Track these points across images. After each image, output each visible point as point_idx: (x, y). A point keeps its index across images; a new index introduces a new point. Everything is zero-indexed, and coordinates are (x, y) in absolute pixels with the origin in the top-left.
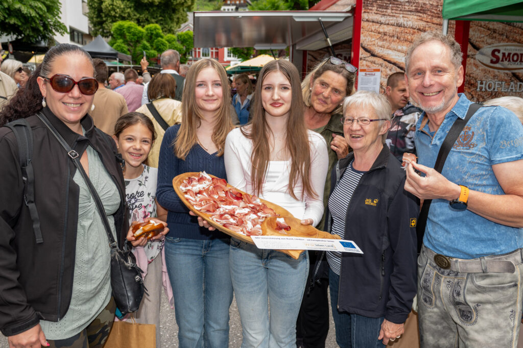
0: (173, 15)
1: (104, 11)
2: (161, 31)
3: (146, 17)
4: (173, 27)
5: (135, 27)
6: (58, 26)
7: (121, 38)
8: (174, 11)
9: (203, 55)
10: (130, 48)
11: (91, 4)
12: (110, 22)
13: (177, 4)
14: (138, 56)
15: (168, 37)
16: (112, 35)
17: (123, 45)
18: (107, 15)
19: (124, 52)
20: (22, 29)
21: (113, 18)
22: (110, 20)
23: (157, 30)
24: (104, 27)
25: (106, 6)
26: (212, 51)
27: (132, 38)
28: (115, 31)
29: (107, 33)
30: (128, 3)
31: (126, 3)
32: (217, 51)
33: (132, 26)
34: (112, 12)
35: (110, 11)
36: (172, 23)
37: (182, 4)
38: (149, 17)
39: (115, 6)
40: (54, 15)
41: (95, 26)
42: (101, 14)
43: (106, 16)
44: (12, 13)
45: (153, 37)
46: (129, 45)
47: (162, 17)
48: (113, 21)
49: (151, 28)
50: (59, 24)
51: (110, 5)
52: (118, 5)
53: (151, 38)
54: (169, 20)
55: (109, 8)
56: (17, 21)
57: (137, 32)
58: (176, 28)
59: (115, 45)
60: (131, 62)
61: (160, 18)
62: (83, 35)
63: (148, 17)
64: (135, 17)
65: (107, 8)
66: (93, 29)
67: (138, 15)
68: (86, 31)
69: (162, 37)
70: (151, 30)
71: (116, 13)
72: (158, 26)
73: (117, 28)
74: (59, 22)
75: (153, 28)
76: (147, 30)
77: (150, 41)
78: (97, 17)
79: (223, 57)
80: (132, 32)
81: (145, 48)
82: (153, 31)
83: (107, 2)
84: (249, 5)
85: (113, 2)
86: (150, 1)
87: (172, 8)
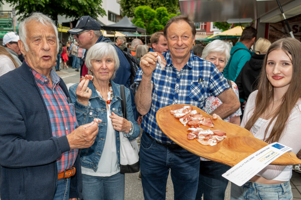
2: (166, 12)
3: (158, 2)
4: (175, 8)
5: (150, 10)
6: (100, 11)
7: (140, 17)
10: (146, 24)
12: (134, 7)
14: (151, 29)
15: (172, 16)
16: (135, 15)
17: (141, 22)
19: (142, 27)
20: (78, 13)
21: (136, 4)
22: (134, 5)
23: (164, 12)
24: (130, 10)
26: (202, 24)
27: (147, 17)
28: (137, 13)
29: (132, 14)
32: (205, 24)
33: (148, 9)
36: (175, 6)
38: (160, 2)
40: (98, 4)
41: (124, 10)
42: (129, 2)
43: (131, 3)
44: (73, 3)
45: (162, 16)
46: (145, 22)
47: (168, 2)
48: (136, 6)
49: (160, 10)
50: (100, 9)
53: (160, 16)
54: (172, 4)
56: (76, 8)
57: (151, 13)
58: (177, 9)
59: (136, 22)
60: (146, 33)
61: (167, 3)
62: (116, 16)
63: (158, 3)
66: (123, 12)
67: (152, 1)
68: (118, 13)
69: (167, 16)
70: (160, 11)
72: (165, 8)
73: (138, 11)
74: (101, 8)
75: (162, 10)
76: (158, 11)
77: (159, 19)
78: (126, 4)
79: (210, 29)
80: (148, 13)
81: (156, 23)
82: (161, 11)
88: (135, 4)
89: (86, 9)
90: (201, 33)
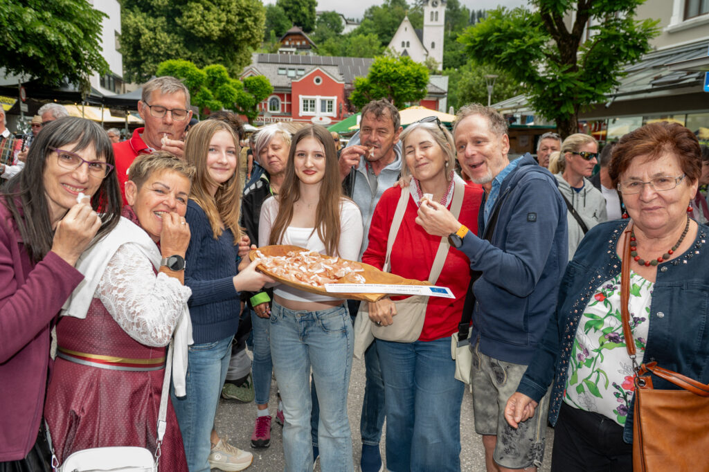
0: (236, 54)
1: (143, 47)
2: (226, 74)
3: (200, 55)
4: (236, 70)
5: (192, 68)
8: (237, 49)
9: (271, 109)
11: (124, 37)
12: (151, 63)
13: (241, 40)
21: (156, 57)
22: (150, 59)
23: (222, 74)
24: (143, 69)
25: (146, 40)
26: (283, 102)
30: (176, 37)
31: (173, 37)
32: (289, 103)
33: (188, 66)
34: (154, 48)
35: (151, 47)
36: (234, 64)
37: (249, 40)
38: (204, 56)
39: (159, 40)
42: (139, 51)
43: (145, 54)
45: (216, 82)
47: (221, 56)
48: (156, 62)
49: (213, 69)
51: (151, 39)
52: (163, 39)
53: (212, 83)
54: (229, 59)
55: (151, 43)
56: (39, 52)
57: (195, 74)
61: (219, 58)
62: (115, 79)
63: (202, 57)
64: (185, 56)
65: (148, 42)
67: (190, 54)
68: (120, 74)
69: (228, 83)
70: (213, 73)
71: (159, 49)
72: (223, 68)
73: (166, 69)
75: (217, 69)
76: (208, 72)
77: (212, 88)
78: (132, 56)
79: (298, 111)
80: (189, 74)
81: (205, 97)
82: (216, 74)
83: (148, 35)
84: (313, 48)
85: (155, 34)
86: (207, 34)
87: (234, 45)
88: (154, 58)
89: (65, 53)
90: (284, 118)
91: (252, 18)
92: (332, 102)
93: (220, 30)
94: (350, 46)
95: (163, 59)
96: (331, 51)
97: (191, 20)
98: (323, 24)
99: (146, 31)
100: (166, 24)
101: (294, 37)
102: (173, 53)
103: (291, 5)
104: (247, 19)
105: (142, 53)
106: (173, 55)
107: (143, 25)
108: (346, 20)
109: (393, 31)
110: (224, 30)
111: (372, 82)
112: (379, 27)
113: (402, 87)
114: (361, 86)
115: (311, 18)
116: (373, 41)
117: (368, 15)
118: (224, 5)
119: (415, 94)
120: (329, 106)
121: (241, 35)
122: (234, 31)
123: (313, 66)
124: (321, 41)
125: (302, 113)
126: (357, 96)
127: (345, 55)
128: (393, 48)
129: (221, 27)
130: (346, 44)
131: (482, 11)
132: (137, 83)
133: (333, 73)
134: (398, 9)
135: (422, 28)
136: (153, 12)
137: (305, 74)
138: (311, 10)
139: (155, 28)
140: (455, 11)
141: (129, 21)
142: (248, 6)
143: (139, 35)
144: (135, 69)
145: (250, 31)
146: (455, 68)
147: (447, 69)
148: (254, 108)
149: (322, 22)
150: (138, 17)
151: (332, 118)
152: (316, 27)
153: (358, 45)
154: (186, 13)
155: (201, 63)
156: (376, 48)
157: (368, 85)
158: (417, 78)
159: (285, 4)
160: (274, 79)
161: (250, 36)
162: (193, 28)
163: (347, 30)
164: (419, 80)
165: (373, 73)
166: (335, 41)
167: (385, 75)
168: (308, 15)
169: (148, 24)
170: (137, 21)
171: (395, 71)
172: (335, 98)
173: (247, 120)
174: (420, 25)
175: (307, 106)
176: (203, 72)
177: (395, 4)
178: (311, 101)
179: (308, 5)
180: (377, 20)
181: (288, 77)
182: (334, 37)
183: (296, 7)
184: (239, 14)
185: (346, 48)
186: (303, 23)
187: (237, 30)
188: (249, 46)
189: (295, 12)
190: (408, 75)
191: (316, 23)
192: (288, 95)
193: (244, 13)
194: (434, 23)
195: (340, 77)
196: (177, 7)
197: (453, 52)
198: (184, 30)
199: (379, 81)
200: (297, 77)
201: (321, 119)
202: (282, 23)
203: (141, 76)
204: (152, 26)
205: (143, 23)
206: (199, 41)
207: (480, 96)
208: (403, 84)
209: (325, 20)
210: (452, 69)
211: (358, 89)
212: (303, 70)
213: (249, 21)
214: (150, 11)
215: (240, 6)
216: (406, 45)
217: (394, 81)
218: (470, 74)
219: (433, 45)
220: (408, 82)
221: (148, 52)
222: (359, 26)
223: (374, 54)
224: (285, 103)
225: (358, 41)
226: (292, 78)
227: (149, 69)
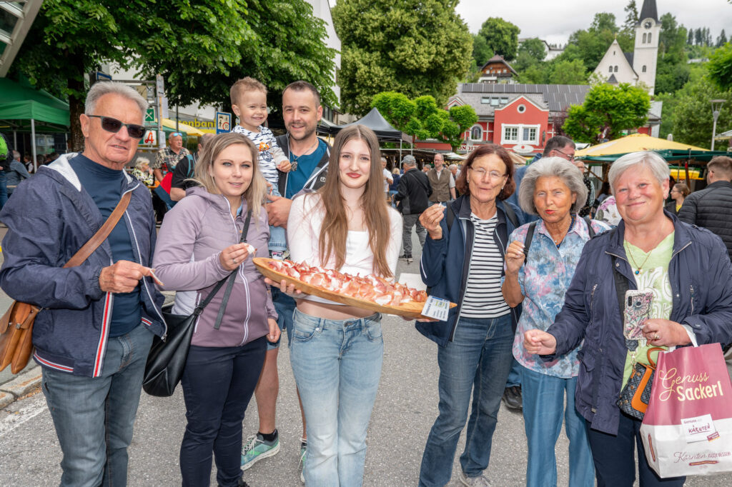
0: (442, 85)
1: (358, 81)
2: (435, 105)
4: (443, 100)
5: (405, 100)
8: (443, 80)
9: (472, 138)
11: (342, 72)
12: (365, 95)
13: (448, 71)
18: (362, 86)
21: (369, 89)
22: (364, 92)
23: (431, 104)
24: (356, 101)
25: (362, 73)
26: (485, 131)
30: (388, 70)
31: (386, 70)
32: (491, 131)
33: (399, 98)
34: (368, 81)
37: (455, 71)
38: (413, 88)
39: (373, 73)
42: (354, 84)
43: (359, 88)
45: (426, 112)
47: (429, 88)
48: (368, 94)
49: (422, 100)
51: (366, 73)
52: (376, 72)
53: (422, 113)
54: (436, 90)
55: (365, 77)
57: (406, 105)
61: (427, 89)
63: (411, 88)
64: (396, 88)
65: (363, 76)
67: (400, 86)
69: (436, 113)
70: (423, 103)
71: (373, 82)
72: (433, 99)
73: (379, 101)
75: (426, 100)
76: (418, 102)
77: (421, 117)
78: (348, 89)
79: (500, 139)
80: (400, 105)
82: (425, 104)
83: (363, 69)
84: (514, 76)
85: (370, 68)
86: (417, 66)
87: (441, 76)
88: (368, 91)
91: (461, 49)
92: (534, 131)
93: (429, 62)
94: (554, 73)
95: (376, 91)
96: (533, 79)
97: (403, 53)
98: (525, 52)
99: (362, 65)
100: (380, 58)
101: (495, 66)
102: (385, 85)
103: (493, 34)
104: (455, 51)
105: (357, 86)
106: (384, 87)
107: (360, 60)
108: (549, 46)
109: (600, 55)
110: (433, 62)
111: (588, 110)
112: (584, 52)
113: (621, 114)
114: (576, 114)
115: (512, 46)
116: (578, 66)
117: (572, 40)
118: (434, 37)
119: (635, 121)
120: (531, 134)
121: (449, 66)
122: (442, 63)
123: (518, 95)
124: (523, 69)
125: (503, 141)
126: (571, 124)
127: (548, 82)
128: (599, 73)
129: (431, 60)
130: (548, 71)
131: (702, 30)
132: (350, 114)
133: (537, 101)
134: (606, 32)
135: (633, 52)
136: (369, 47)
137: (509, 103)
138: (513, 38)
139: (370, 62)
140: (670, 31)
141: (347, 57)
142: (457, 38)
143: (355, 69)
144: (350, 100)
145: (458, 62)
146: (669, 92)
147: (661, 93)
148: (458, 136)
149: (525, 50)
150: (355, 53)
151: (535, 146)
152: (517, 55)
153: (562, 72)
154: (399, 47)
155: (411, 94)
156: (582, 74)
157: (583, 113)
158: (637, 105)
159: (487, 34)
160: (478, 108)
161: (457, 66)
162: (405, 61)
163: (549, 57)
164: (640, 107)
165: (589, 100)
166: (537, 69)
167: (603, 102)
168: (510, 44)
169: (364, 59)
170: (354, 56)
171: (614, 98)
172: (538, 126)
173: (452, 148)
174: (630, 48)
175: (509, 134)
176: (413, 102)
177: (603, 27)
178: (513, 130)
179: (511, 33)
180: (583, 45)
181: (491, 106)
182: (536, 64)
183: (498, 36)
184: (447, 46)
185: (549, 76)
186: (505, 51)
187: (445, 62)
188: (454, 76)
189: (497, 40)
190: (628, 102)
191: (517, 51)
192: (490, 123)
193: (453, 45)
194: (647, 45)
195: (544, 105)
196: (391, 41)
197: (667, 76)
198: (396, 62)
199: (596, 108)
200: (500, 106)
201: (523, 147)
202: (484, 52)
203: (354, 107)
204: (367, 60)
205: (360, 58)
206: (409, 74)
207: (700, 122)
208: (622, 111)
209: (527, 47)
210: (666, 93)
211: (572, 118)
212: (507, 98)
213: (457, 53)
214: (366, 47)
215: (449, 38)
216: (613, 70)
217: (613, 108)
218: (689, 98)
219: (644, 69)
220: (628, 109)
221: (363, 84)
222: (563, 52)
223: (579, 80)
224: (487, 131)
225: (562, 68)
226: (495, 106)
227: (363, 101)
